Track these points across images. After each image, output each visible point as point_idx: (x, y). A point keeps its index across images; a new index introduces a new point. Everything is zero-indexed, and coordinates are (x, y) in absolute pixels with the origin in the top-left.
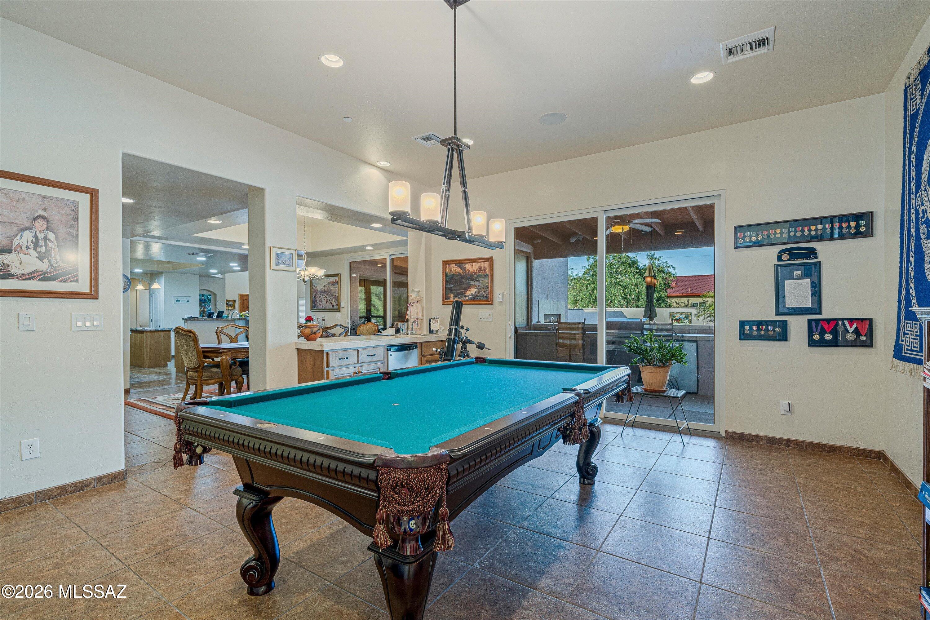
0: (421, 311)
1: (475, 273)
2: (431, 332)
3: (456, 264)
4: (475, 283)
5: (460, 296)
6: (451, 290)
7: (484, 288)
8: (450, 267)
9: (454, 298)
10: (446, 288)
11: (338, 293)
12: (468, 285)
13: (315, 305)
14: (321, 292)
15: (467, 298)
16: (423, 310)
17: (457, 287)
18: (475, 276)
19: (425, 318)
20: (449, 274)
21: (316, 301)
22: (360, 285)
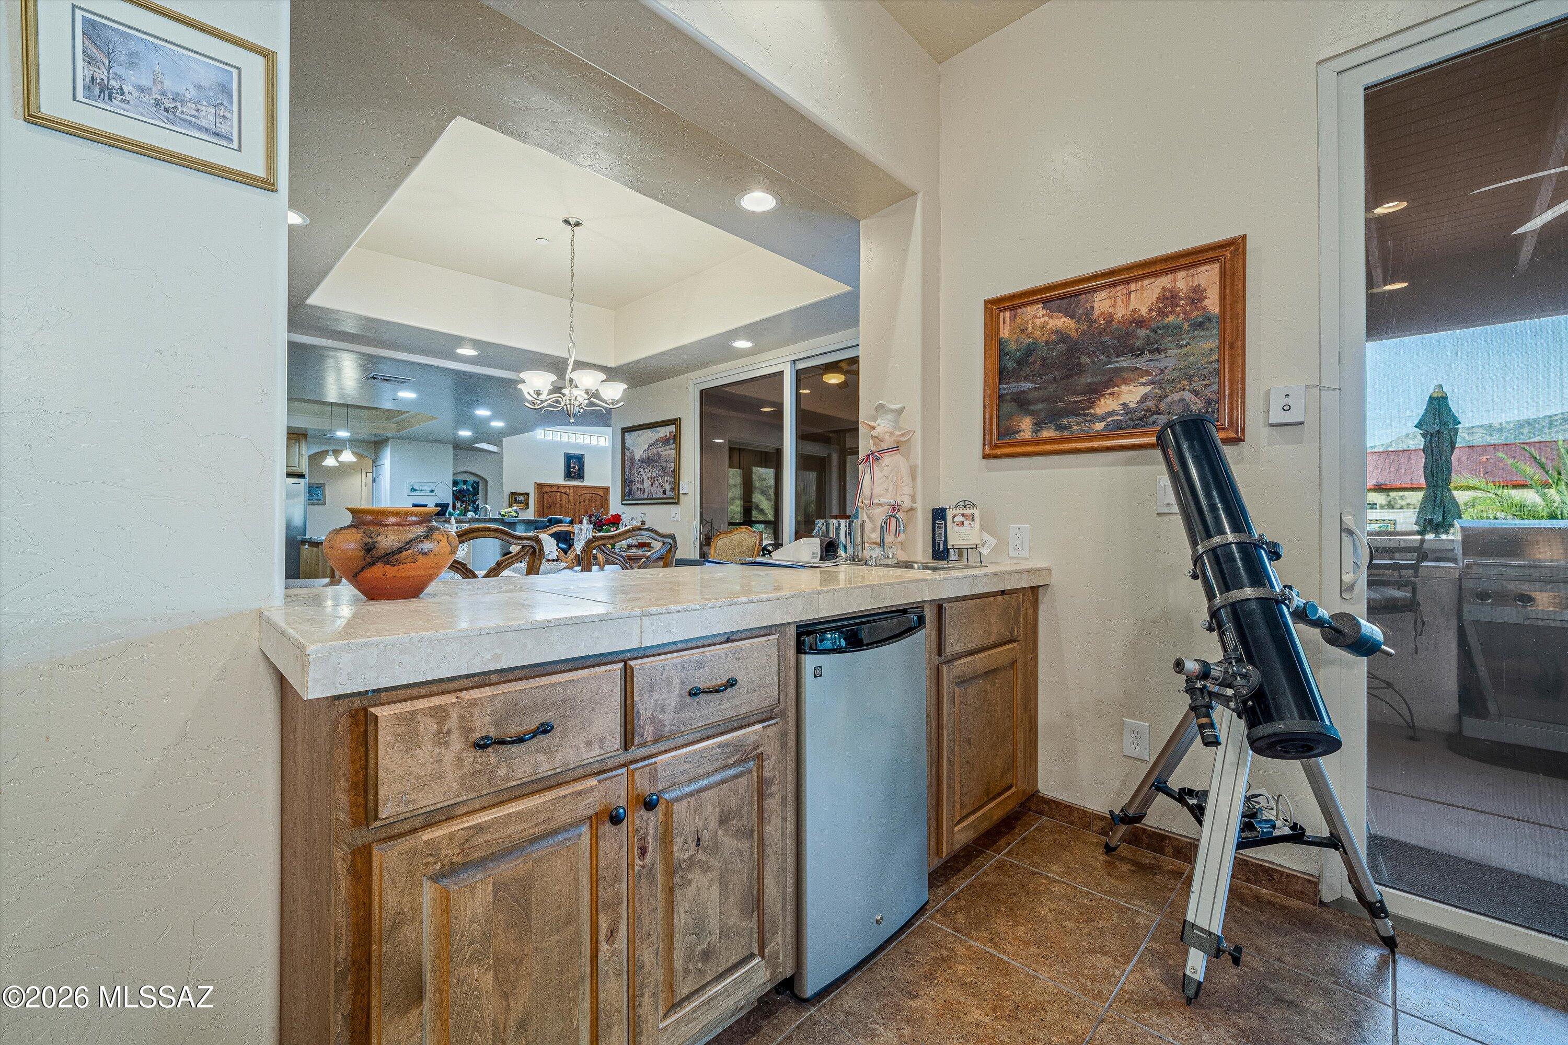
0: (907, 479)
1: (1141, 323)
2: (940, 552)
3: (1046, 302)
4: (1141, 363)
5: (1064, 421)
6: (1022, 403)
7: (1190, 378)
8: (1018, 320)
9: (1036, 432)
10: (1001, 397)
11: (675, 462)
12: (1105, 372)
13: (630, 491)
14: (642, 461)
15: (1099, 426)
16: (914, 478)
17: (1052, 389)
18: (1142, 333)
19: (919, 505)
20: (1013, 346)
21: (631, 482)
22: (731, 466)
